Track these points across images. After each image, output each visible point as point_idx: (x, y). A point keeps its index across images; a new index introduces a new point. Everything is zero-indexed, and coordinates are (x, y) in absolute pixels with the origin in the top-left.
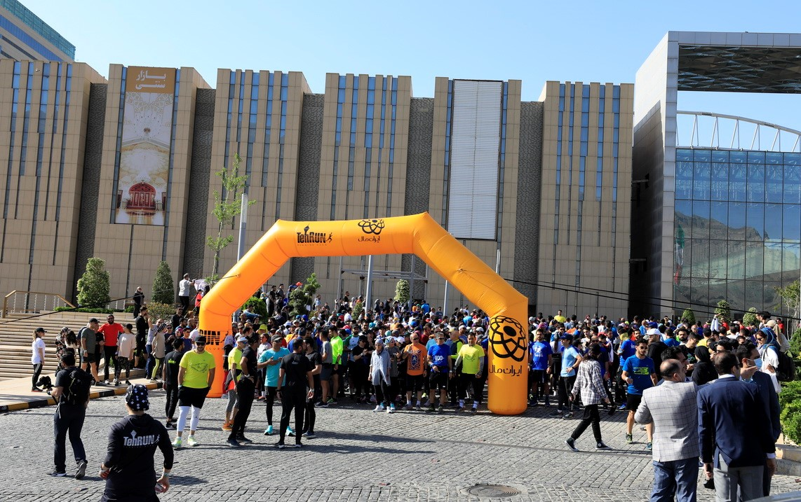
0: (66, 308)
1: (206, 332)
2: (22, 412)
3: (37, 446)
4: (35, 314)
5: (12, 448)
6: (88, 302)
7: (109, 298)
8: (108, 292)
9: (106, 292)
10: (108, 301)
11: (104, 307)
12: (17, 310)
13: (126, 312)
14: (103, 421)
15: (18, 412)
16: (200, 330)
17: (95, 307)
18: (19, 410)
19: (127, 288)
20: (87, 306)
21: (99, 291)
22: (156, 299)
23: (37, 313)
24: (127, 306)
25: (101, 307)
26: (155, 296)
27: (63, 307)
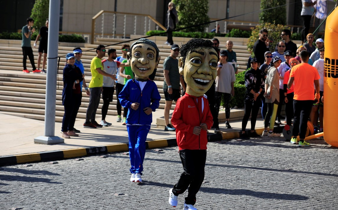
0: (159, 32)
1: (333, 61)
2: (122, 155)
3: (143, 194)
4: (125, 40)
5: (117, 195)
6: (184, 24)
7: (207, 18)
8: (206, 11)
9: (204, 12)
10: (207, 22)
11: (202, 30)
12: (106, 35)
13: (229, 36)
14: (212, 171)
15: (118, 155)
16: (327, 59)
17: (193, 31)
18: (119, 152)
19: (228, 7)
20: (182, 29)
21: (196, 10)
22: (266, 19)
23: (126, 38)
24: (229, 28)
25: (200, 30)
26: (264, 16)
27: (155, 31)
